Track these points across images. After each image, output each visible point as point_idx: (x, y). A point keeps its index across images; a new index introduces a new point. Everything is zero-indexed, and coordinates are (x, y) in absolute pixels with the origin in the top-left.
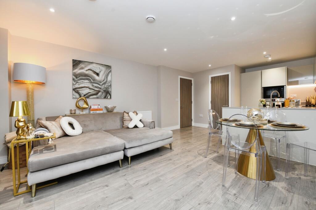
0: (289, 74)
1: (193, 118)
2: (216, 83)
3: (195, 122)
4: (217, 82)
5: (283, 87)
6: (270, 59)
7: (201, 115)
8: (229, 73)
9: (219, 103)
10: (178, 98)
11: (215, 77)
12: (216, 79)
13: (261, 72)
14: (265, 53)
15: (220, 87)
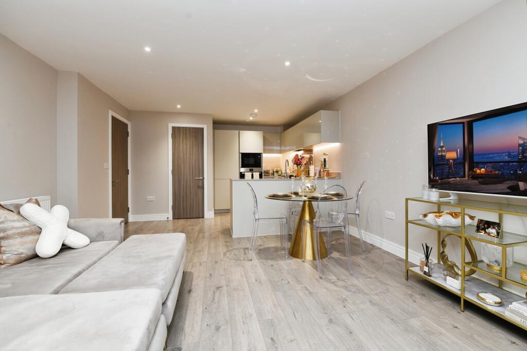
0: (266, 142)
1: (130, 206)
2: (181, 139)
3: (136, 212)
4: (184, 137)
5: (260, 154)
6: (251, 118)
7: (150, 198)
8: (205, 127)
9: (188, 174)
10: (108, 162)
11: (179, 128)
12: (182, 131)
13: (239, 132)
14: (256, 111)
15: (188, 146)
